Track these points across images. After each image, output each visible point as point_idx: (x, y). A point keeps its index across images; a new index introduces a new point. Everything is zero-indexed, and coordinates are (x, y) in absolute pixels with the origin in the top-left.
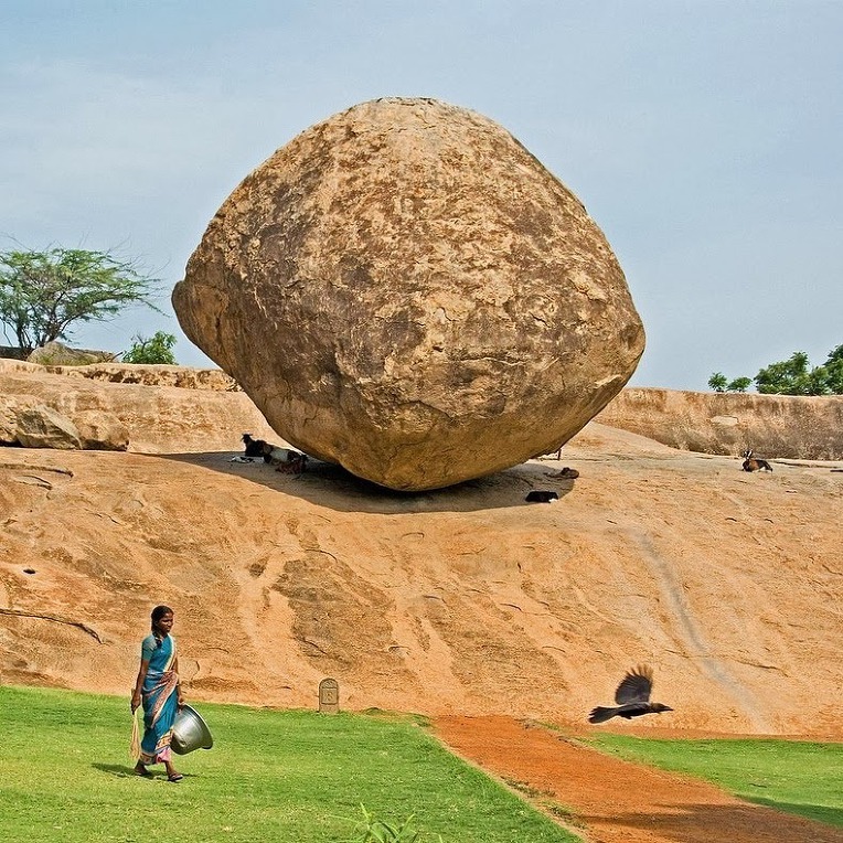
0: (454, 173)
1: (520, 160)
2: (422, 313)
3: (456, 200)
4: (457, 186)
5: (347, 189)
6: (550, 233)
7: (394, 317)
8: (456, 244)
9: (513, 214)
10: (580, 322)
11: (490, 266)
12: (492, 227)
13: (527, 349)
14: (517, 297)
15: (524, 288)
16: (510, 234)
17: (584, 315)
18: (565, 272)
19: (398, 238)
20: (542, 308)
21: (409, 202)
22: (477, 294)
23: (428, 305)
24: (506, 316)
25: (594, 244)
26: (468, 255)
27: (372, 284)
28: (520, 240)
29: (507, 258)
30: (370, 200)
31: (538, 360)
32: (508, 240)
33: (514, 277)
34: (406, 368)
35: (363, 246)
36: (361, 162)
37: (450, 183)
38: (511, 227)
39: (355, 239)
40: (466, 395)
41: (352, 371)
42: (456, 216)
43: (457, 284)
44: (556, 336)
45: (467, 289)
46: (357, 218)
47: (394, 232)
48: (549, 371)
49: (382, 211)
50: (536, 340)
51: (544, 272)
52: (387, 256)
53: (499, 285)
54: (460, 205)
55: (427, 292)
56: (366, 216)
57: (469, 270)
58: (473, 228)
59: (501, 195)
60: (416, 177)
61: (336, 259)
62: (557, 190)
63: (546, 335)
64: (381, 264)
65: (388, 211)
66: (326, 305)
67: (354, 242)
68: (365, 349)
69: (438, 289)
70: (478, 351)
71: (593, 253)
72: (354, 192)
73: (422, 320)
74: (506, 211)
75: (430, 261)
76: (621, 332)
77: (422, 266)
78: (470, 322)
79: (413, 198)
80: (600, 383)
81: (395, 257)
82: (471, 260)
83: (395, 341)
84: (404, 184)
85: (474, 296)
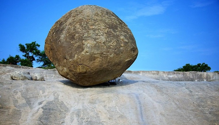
0: (96, 17)
1: (113, 16)
2: (84, 45)
3: (96, 22)
4: (97, 19)
5: (73, 21)
6: (117, 29)
7: (78, 46)
8: (94, 31)
9: (109, 25)
10: (121, 46)
11: (101, 35)
12: (103, 27)
13: (108, 52)
14: (107, 41)
15: (109, 39)
16: (107, 29)
17: (122, 45)
18: (119, 36)
19: (82, 29)
20: (112, 43)
21: (85, 23)
22: (97, 41)
23: (86, 43)
24: (104, 45)
25: (128, 32)
26: (97, 33)
27: (74, 39)
28: (109, 30)
29: (106, 33)
30: (77, 23)
31: (111, 54)
32: (106, 30)
33: (106, 37)
34: (80, 56)
35: (74, 31)
36: (77, 16)
37: (95, 19)
38: (108, 27)
39: (72, 30)
40: (94, 63)
41: (68, 58)
42: (96, 25)
43: (93, 38)
44: (115, 49)
45: (95, 39)
46: (74, 26)
47: (81, 28)
48: (113, 57)
49: (79, 24)
50: (111, 50)
51: (114, 36)
52: (79, 33)
53: (103, 39)
54: (97, 23)
55: (86, 40)
56: (76, 26)
57: (97, 36)
58: (99, 28)
59: (107, 22)
60: (88, 18)
61: (68, 35)
62: (120, 22)
63: (113, 49)
64: (77, 35)
65: (80, 25)
66: (65, 45)
67: (72, 31)
68: (71, 53)
69: (89, 40)
70: (97, 53)
71: (127, 33)
72: (74, 21)
73: (84, 46)
74: (107, 25)
75: (88, 34)
76: (131, 49)
77: (86, 35)
78: (95, 46)
79: (86, 22)
80: (126, 60)
81: (81, 33)
82: (97, 34)
83: (78, 51)
84: (85, 19)
85: (96, 41)
